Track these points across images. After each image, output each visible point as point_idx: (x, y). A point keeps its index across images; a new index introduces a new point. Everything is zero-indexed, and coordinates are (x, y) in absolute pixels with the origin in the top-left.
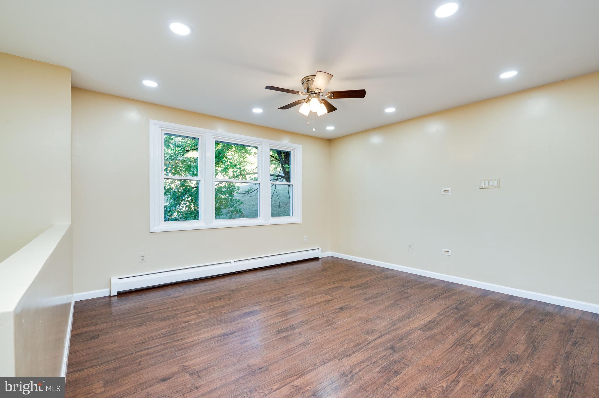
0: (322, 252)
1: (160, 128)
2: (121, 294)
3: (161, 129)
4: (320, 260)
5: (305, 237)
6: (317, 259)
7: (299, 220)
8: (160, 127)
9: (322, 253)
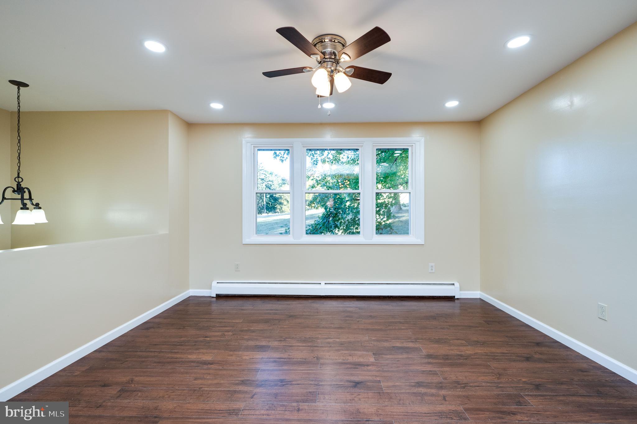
0: (461, 290)
1: (252, 146)
2: (219, 297)
3: (254, 146)
4: (456, 301)
5: (431, 264)
6: (451, 299)
7: (421, 241)
8: (252, 144)
9: (462, 292)
